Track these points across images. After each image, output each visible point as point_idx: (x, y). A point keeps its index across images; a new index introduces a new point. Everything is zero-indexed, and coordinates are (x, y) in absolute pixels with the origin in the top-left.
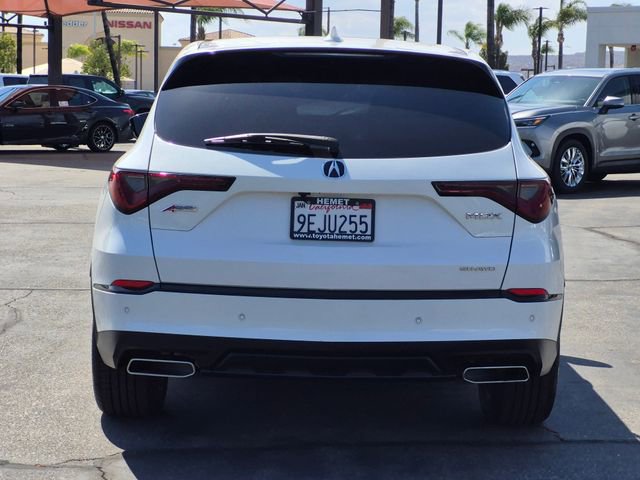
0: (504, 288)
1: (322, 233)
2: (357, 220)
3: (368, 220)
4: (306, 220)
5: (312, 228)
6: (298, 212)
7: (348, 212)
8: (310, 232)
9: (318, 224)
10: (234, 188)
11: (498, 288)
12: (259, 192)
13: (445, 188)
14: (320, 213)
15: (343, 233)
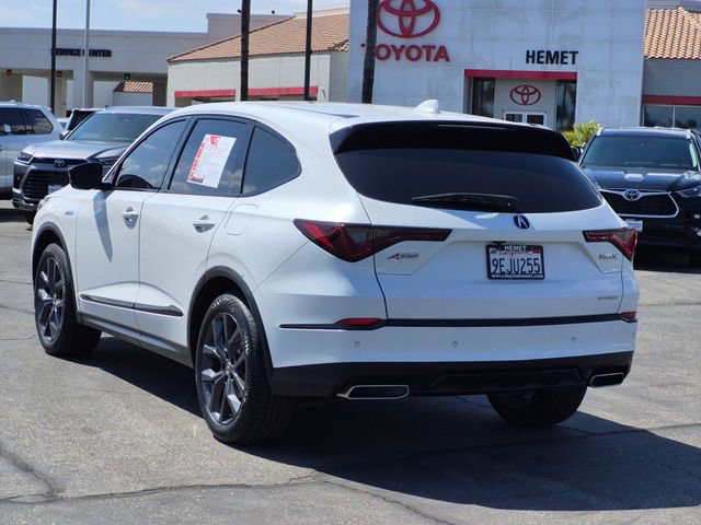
0: (620, 312)
1: (510, 273)
2: (532, 262)
3: (539, 262)
4: (498, 264)
5: (504, 269)
6: (492, 256)
7: (526, 256)
8: (503, 273)
9: (506, 267)
10: (450, 239)
12: (468, 241)
14: (507, 257)
15: (524, 273)
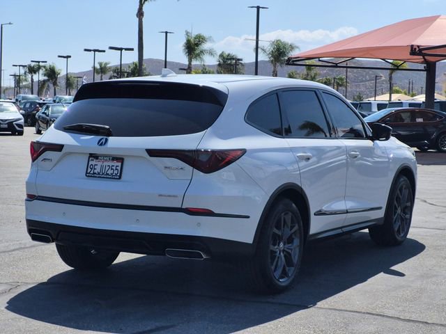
0: (184, 207)
1: (99, 174)
2: (114, 168)
3: (119, 168)
4: (93, 167)
5: (96, 171)
6: (90, 163)
7: (111, 164)
8: (94, 173)
9: (98, 170)
10: (64, 150)
11: (180, 206)
12: (73, 153)
13: (153, 153)
14: (100, 164)
15: (108, 174)
